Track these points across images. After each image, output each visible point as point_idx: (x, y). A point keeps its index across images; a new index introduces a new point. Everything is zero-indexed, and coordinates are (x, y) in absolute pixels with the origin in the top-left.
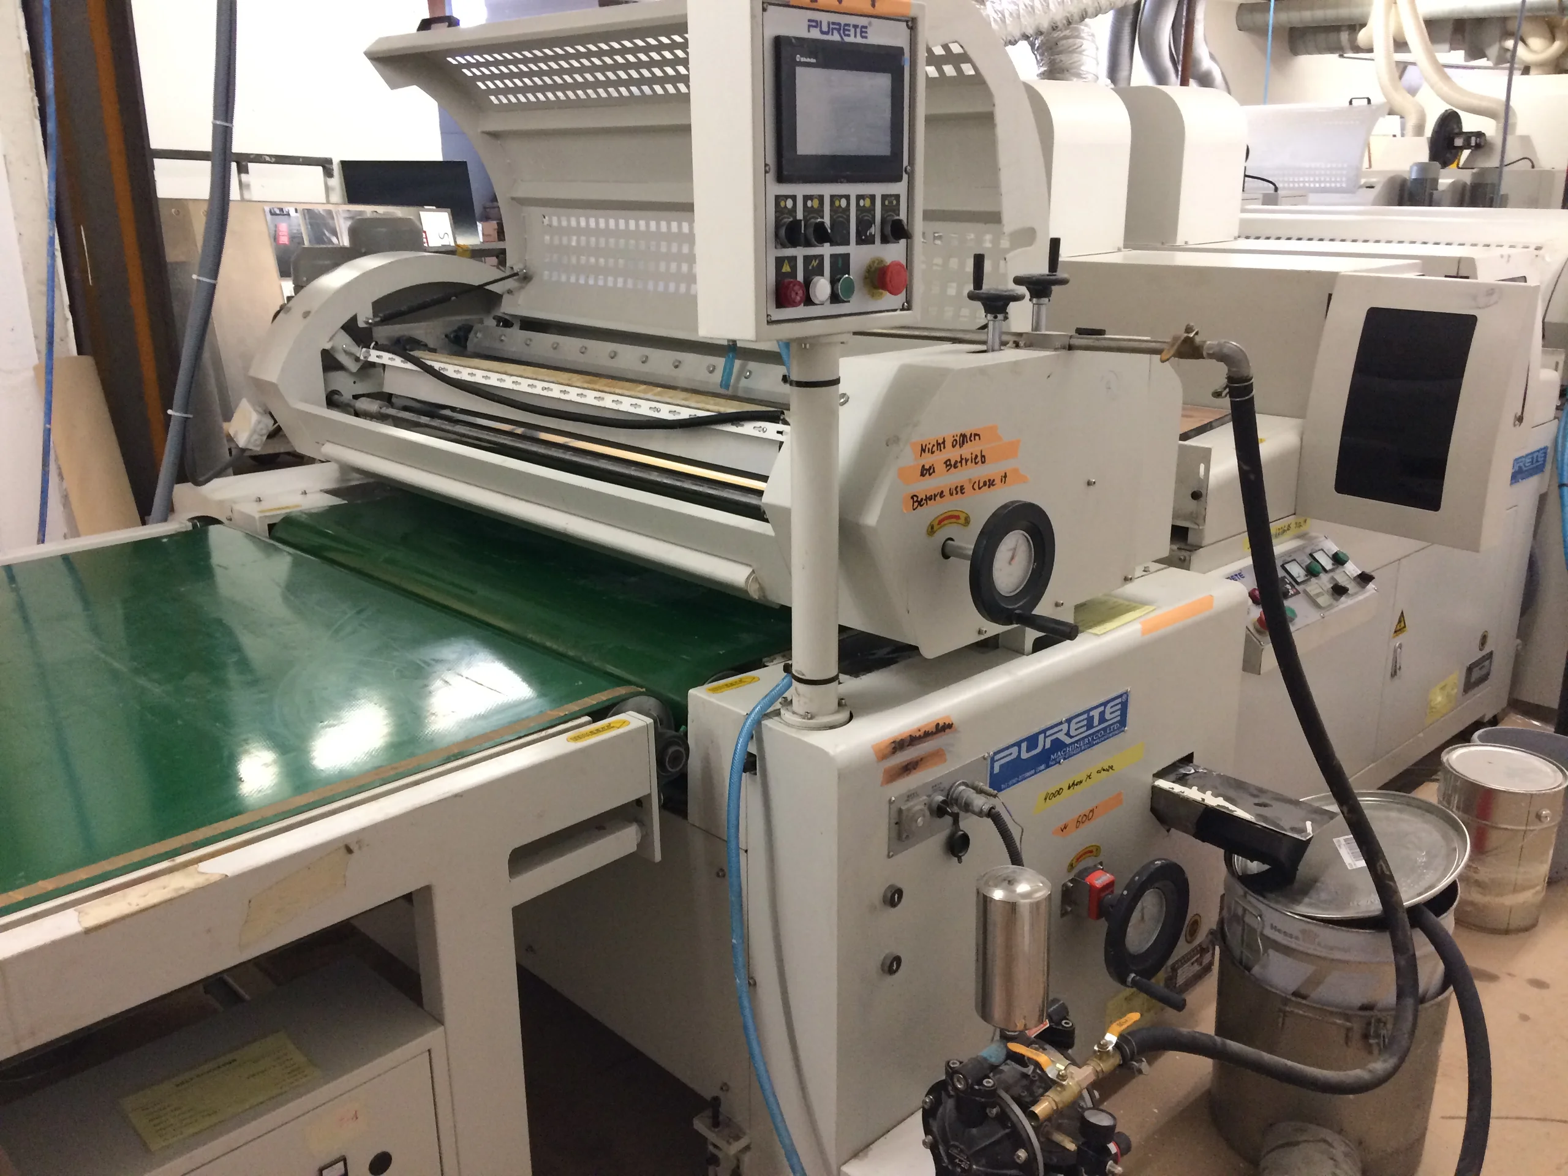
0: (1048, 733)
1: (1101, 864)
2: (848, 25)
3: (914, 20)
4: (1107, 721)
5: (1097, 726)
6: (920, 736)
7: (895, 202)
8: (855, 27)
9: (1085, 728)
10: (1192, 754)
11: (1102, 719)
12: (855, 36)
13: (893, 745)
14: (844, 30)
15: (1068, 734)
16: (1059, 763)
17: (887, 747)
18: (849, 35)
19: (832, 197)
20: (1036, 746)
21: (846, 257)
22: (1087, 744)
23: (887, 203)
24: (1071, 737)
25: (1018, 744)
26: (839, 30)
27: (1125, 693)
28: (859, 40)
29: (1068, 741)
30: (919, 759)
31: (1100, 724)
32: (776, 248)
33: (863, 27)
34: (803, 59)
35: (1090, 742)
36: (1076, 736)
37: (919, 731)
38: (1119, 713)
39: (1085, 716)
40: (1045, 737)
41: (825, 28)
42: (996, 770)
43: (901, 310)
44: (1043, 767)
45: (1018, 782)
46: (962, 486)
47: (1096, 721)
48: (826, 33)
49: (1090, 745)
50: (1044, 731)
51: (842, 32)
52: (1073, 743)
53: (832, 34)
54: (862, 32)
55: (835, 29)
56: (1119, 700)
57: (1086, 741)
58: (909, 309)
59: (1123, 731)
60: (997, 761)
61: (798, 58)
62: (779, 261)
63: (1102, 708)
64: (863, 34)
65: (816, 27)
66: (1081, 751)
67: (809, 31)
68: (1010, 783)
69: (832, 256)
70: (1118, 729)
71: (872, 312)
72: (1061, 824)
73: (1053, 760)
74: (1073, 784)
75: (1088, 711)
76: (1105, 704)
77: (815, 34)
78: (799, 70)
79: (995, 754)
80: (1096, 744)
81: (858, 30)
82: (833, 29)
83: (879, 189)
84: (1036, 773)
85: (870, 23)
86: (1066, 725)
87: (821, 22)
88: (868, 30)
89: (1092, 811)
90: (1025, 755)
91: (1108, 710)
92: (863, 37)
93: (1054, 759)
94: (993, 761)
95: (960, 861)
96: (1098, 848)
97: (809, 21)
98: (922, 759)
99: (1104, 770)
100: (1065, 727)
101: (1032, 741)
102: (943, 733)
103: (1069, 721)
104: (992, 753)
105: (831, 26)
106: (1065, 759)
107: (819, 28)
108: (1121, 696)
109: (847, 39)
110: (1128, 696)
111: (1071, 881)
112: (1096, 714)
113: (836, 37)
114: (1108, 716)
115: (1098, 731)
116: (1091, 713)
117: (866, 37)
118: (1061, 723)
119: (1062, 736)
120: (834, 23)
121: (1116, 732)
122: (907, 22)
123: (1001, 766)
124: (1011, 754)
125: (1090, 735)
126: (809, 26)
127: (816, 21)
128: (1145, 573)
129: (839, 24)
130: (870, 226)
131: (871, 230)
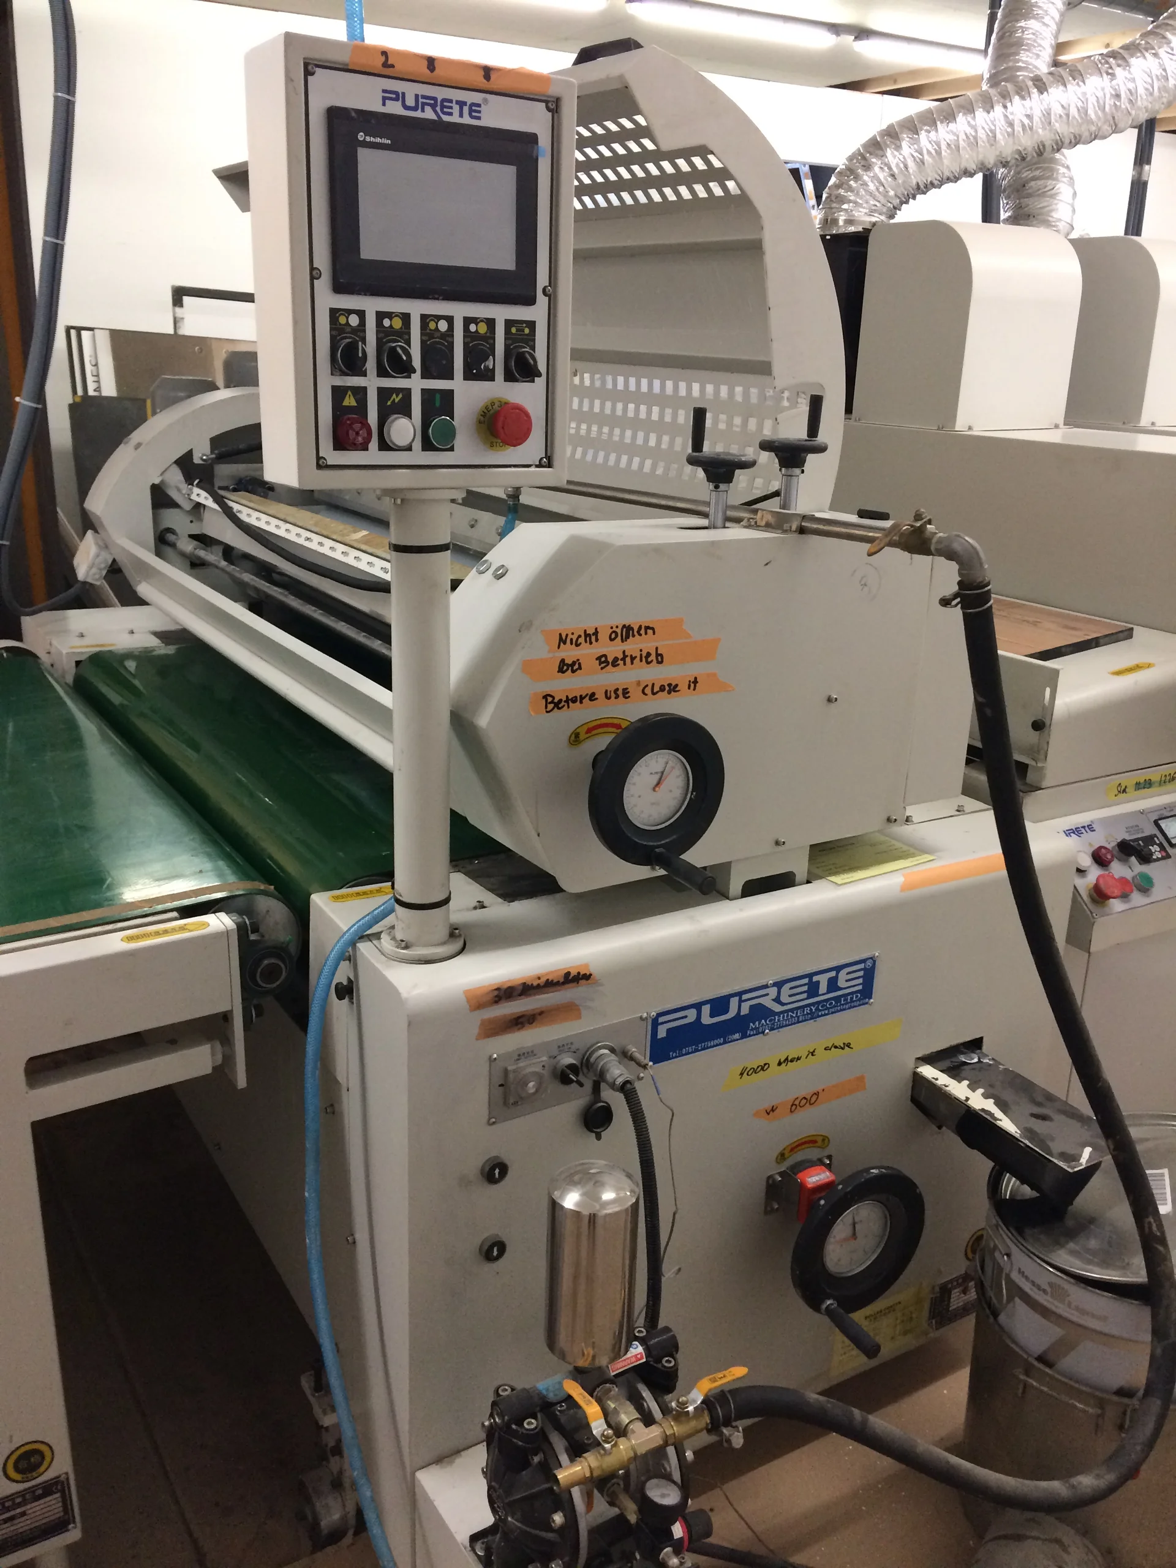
0: (744, 997)
1: (830, 1157)
2: (451, 101)
3: (558, 100)
4: (841, 989)
5: (823, 994)
6: (539, 985)
7: (527, 331)
8: (461, 104)
9: (805, 996)
10: (981, 1039)
11: (833, 985)
12: (461, 115)
13: (496, 993)
14: (443, 107)
15: (777, 1000)
16: (763, 1032)
17: (488, 993)
18: (450, 114)
19: (424, 318)
20: (726, 1011)
21: (449, 395)
22: (808, 1014)
23: (514, 330)
24: (783, 1004)
25: (698, 1006)
26: (433, 107)
27: (871, 958)
28: (466, 120)
29: (778, 1008)
30: (538, 1011)
31: (828, 992)
32: (332, 374)
33: (473, 104)
34: (368, 139)
35: (814, 1013)
36: (789, 1003)
37: (539, 978)
38: (861, 981)
39: (806, 981)
40: (741, 1001)
41: (410, 102)
42: (662, 1033)
43: (537, 466)
44: (737, 1036)
45: (697, 1051)
46: (624, 690)
47: (823, 988)
48: (415, 109)
49: (813, 1016)
50: (740, 994)
51: (438, 109)
52: (782, 1012)
53: (423, 110)
54: (471, 111)
55: (428, 104)
56: (862, 966)
57: (807, 1010)
58: (550, 465)
59: (867, 1003)
60: (662, 1023)
61: (361, 136)
62: (338, 393)
63: (833, 974)
64: (474, 114)
65: (397, 99)
66: (799, 1022)
67: (384, 104)
68: (684, 1051)
69: (424, 391)
70: (859, 1000)
71: (490, 466)
72: (767, 1105)
73: (752, 1029)
74: (787, 1059)
75: (810, 976)
76: (838, 969)
77: (394, 108)
78: (363, 154)
79: (660, 1015)
80: (822, 1015)
81: (466, 109)
82: (424, 104)
83: (501, 313)
84: (725, 1042)
85: (486, 101)
86: (775, 989)
87: (403, 94)
88: (483, 108)
89: (817, 1094)
90: (706, 1020)
91: (843, 975)
92: (472, 117)
93: (756, 1028)
94: (655, 1023)
95: (599, 1137)
96: (825, 1139)
97: (384, 91)
98: (541, 1013)
99: (836, 1047)
100: (773, 992)
101: (719, 1005)
102: (575, 984)
103: (779, 985)
104: (654, 1014)
105: (421, 100)
106: (772, 1029)
107: (400, 103)
108: (863, 961)
109: (446, 118)
110: (874, 962)
111: (781, 1174)
112: (823, 980)
113: (429, 114)
114: (841, 983)
115: (826, 1000)
116: (815, 979)
117: (479, 118)
118: (766, 986)
119: (768, 1002)
120: (424, 97)
121: (855, 1004)
122: (546, 102)
123: (669, 1031)
124: (686, 1017)
125: (813, 1004)
126: (384, 99)
127: (396, 93)
128: (958, 813)
129: (435, 99)
130: (487, 358)
131: (487, 363)
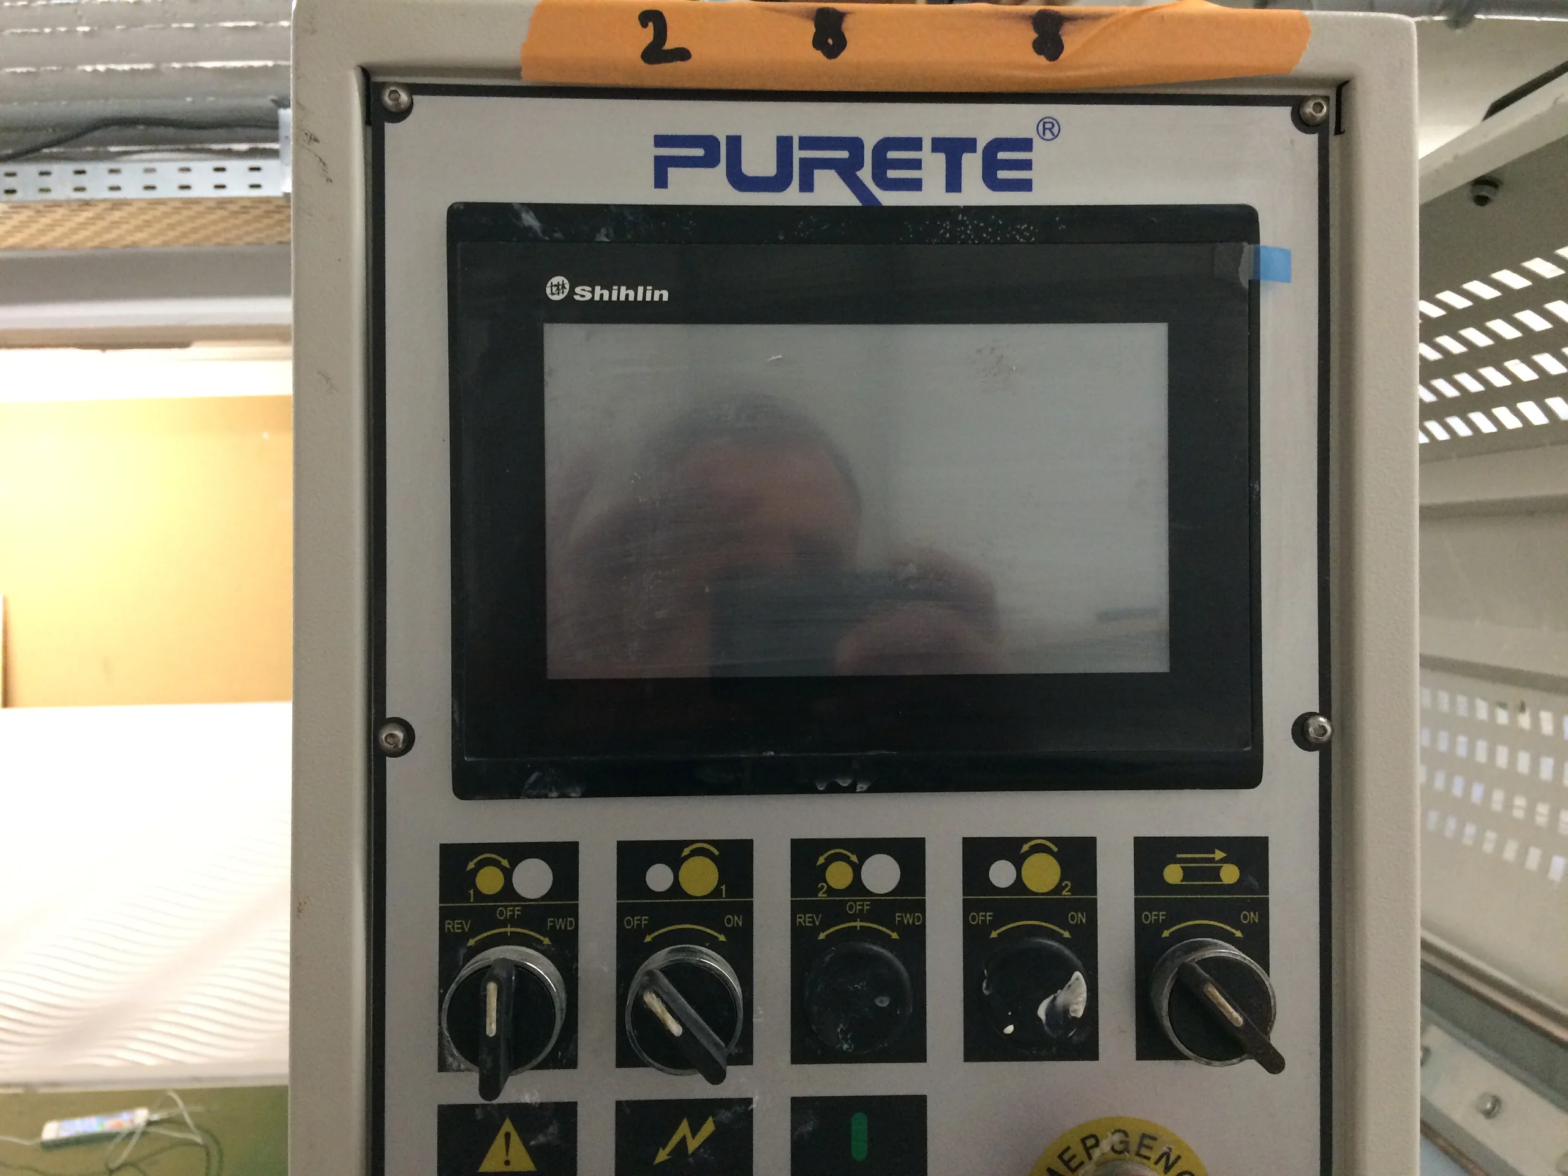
2: (915, 144)
3: (1342, 91)
7: (1229, 874)
12: (954, 183)
18: (916, 185)
19: (808, 855)
21: (905, 1117)
23: (1171, 874)
28: (975, 195)
32: (445, 1067)
33: (997, 143)
41: (759, 163)
48: (779, 183)
53: (807, 185)
54: (991, 166)
55: (828, 164)
62: (464, 1131)
64: (1004, 173)
65: (709, 161)
67: (661, 181)
69: (803, 1108)
77: (700, 189)
78: (561, 342)
81: (972, 165)
82: (811, 165)
83: (1115, 819)
87: (734, 143)
88: (1039, 153)
92: (996, 183)
97: (664, 140)
105: (798, 154)
107: (718, 170)
109: (889, 199)
113: (829, 193)
117: (1026, 185)
120: (807, 143)
126: (661, 164)
127: (709, 143)
129: (854, 145)
130: (1063, 981)
131: (1062, 997)
